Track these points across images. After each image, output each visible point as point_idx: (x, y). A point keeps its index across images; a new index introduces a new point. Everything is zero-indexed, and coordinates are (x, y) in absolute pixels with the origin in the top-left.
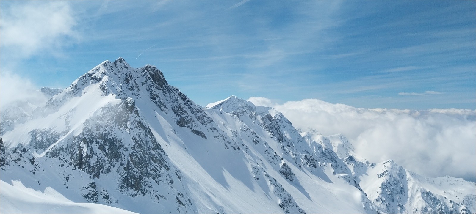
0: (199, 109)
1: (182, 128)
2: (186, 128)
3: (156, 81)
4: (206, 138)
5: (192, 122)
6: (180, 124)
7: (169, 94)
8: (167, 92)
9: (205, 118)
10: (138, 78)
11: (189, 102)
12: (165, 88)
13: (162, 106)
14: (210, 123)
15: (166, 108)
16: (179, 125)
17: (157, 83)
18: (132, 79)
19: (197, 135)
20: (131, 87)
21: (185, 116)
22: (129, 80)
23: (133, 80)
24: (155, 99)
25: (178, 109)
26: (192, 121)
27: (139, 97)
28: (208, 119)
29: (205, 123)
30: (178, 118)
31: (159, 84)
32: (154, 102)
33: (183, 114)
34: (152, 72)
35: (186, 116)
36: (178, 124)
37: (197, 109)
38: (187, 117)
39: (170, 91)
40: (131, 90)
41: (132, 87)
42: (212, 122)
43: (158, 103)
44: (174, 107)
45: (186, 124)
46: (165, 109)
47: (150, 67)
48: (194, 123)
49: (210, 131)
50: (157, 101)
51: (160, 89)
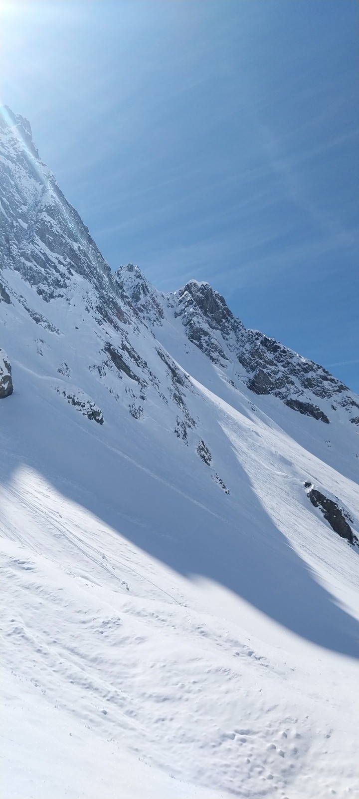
0: (310, 363)
1: (261, 396)
2: (270, 397)
3: (207, 311)
4: (327, 421)
5: (287, 385)
6: (255, 386)
7: (236, 335)
8: (232, 332)
9: (325, 383)
10: (168, 306)
11: (284, 354)
12: (226, 324)
13: (213, 352)
14: (341, 392)
15: (223, 356)
16: (254, 390)
17: (210, 315)
18: (147, 293)
19: (302, 413)
20: (141, 305)
21: (270, 371)
22: (140, 293)
23: (149, 295)
24: (199, 339)
25: (253, 356)
26: (288, 383)
27: (159, 323)
28: (333, 385)
29: (326, 393)
30: (252, 375)
31: (214, 318)
32: (197, 345)
33: (265, 367)
34: (199, 294)
35: (273, 372)
36: (251, 388)
37: (305, 364)
38: (275, 373)
39: (237, 328)
40: (142, 310)
41: (143, 306)
42: (344, 389)
43: (205, 345)
44: (244, 353)
45: (272, 389)
46: (220, 358)
47: (195, 285)
48: (292, 387)
49: (340, 409)
50: (202, 341)
51: (217, 329)
